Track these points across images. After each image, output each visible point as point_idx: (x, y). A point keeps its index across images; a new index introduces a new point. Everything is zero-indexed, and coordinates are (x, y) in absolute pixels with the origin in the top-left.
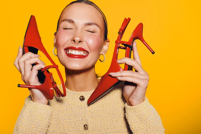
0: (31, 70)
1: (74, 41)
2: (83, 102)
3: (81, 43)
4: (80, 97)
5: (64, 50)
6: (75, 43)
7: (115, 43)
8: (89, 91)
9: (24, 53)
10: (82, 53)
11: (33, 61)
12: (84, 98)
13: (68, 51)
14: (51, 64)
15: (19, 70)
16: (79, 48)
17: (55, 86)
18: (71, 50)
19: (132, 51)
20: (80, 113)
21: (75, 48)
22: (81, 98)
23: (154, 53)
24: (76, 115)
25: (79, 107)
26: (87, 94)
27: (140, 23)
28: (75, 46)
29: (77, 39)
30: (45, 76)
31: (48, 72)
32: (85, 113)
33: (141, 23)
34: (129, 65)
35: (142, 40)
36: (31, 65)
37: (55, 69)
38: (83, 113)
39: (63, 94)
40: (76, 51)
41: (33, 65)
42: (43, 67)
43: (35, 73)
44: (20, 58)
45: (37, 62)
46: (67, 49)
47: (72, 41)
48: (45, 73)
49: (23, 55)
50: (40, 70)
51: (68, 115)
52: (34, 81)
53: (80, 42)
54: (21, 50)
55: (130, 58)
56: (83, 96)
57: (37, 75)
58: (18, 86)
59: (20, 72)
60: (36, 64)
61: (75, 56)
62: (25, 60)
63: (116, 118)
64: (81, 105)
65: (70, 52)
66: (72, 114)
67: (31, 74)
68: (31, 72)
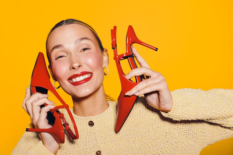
0: (40, 112)
1: (74, 68)
2: (92, 128)
3: (81, 67)
4: (89, 122)
5: (67, 81)
6: (76, 70)
7: (114, 60)
8: (99, 115)
9: (31, 94)
10: (87, 76)
11: (41, 102)
12: (93, 123)
13: (72, 81)
17: (68, 128)
18: (75, 78)
19: (135, 58)
23: (157, 49)
25: (88, 134)
26: (96, 118)
27: (128, 26)
28: (76, 73)
29: (76, 65)
30: (55, 117)
31: (58, 112)
33: (130, 26)
34: (139, 76)
35: (140, 43)
36: (40, 107)
38: (94, 140)
39: (75, 135)
41: (42, 106)
42: (52, 107)
43: (44, 115)
44: (27, 100)
45: (46, 103)
47: (71, 69)
48: (55, 114)
49: (31, 96)
50: (49, 111)
51: (77, 143)
52: (44, 124)
53: (79, 66)
54: (29, 91)
55: (137, 67)
57: (47, 118)
59: (29, 113)
60: (45, 105)
61: (81, 83)
62: (33, 102)
63: (133, 139)
64: (90, 131)
65: (74, 80)
66: (81, 142)
67: (39, 117)
68: (40, 114)
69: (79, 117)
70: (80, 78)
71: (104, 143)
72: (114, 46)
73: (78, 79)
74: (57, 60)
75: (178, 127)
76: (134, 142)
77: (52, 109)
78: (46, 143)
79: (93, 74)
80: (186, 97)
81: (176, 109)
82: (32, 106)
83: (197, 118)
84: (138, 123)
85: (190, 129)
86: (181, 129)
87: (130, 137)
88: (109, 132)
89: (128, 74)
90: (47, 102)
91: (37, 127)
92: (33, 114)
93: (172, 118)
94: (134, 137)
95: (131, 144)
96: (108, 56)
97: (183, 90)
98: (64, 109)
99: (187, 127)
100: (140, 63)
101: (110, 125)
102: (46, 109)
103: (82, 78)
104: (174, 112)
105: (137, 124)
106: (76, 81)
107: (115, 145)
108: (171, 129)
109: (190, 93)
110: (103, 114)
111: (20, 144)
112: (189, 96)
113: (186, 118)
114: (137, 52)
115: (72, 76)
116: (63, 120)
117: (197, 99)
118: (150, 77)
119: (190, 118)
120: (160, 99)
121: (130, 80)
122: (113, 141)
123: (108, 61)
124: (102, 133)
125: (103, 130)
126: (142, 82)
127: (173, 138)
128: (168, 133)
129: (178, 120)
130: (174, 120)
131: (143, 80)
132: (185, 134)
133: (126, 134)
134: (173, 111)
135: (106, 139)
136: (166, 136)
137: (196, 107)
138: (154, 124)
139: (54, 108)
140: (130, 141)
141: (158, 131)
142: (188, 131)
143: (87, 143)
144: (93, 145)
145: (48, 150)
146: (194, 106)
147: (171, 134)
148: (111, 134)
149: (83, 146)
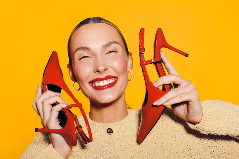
0: (51, 111)
1: (98, 71)
2: (111, 136)
5: (88, 84)
6: (101, 74)
8: (118, 122)
9: (43, 92)
10: (111, 81)
11: (53, 101)
12: (112, 131)
13: (95, 84)
14: (74, 103)
15: (37, 112)
16: (106, 77)
17: (81, 130)
18: (98, 82)
20: (108, 149)
21: (102, 78)
22: (109, 131)
23: (188, 55)
24: (103, 152)
25: (106, 142)
26: (115, 125)
28: (100, 77)
29: (101, 68)
30: (67, 117)
31: (70, 111)
32: (115, 149)
34: (168, 84)
36: (51, 105)
37: (78, 109)
38: (112, 149)
39: (89, 138)
40: (104, 81)
41: (53, 105)
42: (64, 106)
44: (38, 98)
45: (58, 102)
46: (92, 82)
47: (96, 72)
48: (67, 114)
49: (42, 94)
50: (61, 111)
51: (93, 152)
52: (54, 124)
53: (105, 70)
54: (40, 89)
56: (111, 129)
58: (36, 131)
59: (39, 114)
60: (56, 104)
61: (104, 87)
62: (44, 100)
63: (154, 151)
64: (108, 139)
65: (97, 84)
66: (98, 151)
67: (50, 116)
68: (51, 114)
69: (96, 123)
70: (103, 82)
71: (122, 153)
72: (142, 51)
73: (102, 83)
74: (81, 60)
75: (203, 141)
76: (155, 154)
77: (64, 108)
78: (56, 145)
79: (119, 79)
80: (217, 110)
81: (205, 122)
82: (43, 104)
83: (228, 133)
84: (160, 134)
85: (215, 145)
86: (206, 144)
87: (151, 148)
88: (128, 141)
89: (156, 81)
90: (59, 100)
91: (47, 127)
92: (43, 113)
93: (200, 130)
94: (155, 149)
95: (152, 157)
96: (132, 60)
97: (214, 102)
98: (77, 108)
99: (212, 142)
100: (168, 70)
101: (129, 134)
102: (58, 108)
103: (106, 83)
104: (204, 124)
105: (158, 135)
106: (99, 85)
107: (135, 156)
108: (195, 144)
109: (221, 106)
110: (122, 121)
111: (30, 150)
112: (221, 109)
113: (216, 133)
114: (165, 57)
115: (95, 79)
116: (76, 123)
117: (228, 113)
118: (180, 85)
119: (219, 133)
120: (190, 109)
121: (157, 88)
122: (132, 152)
123: (132, 65)
124: (121, 142)
125: (123, 139)
126: (170, 91)
127: (198, 153)
128: (192, 148)
129: (206, 133)
130: (201, 133)
131: (171, 89)
132: (211, 150)
133: (147, 144)
134: (202, 123)
135: (125, 149)
136: (190, 151)
137: (227, 121)
138: (177, 136)
139: (66, 107)
140: (151, 153)
141: (181, 144)
142: (213, 147)
143: (104, 152)
144: (111, 154)
145: (58, 153)
146: (225, 121)
147: (195, 148)
148: (130, 143)
149: (100, 155)
